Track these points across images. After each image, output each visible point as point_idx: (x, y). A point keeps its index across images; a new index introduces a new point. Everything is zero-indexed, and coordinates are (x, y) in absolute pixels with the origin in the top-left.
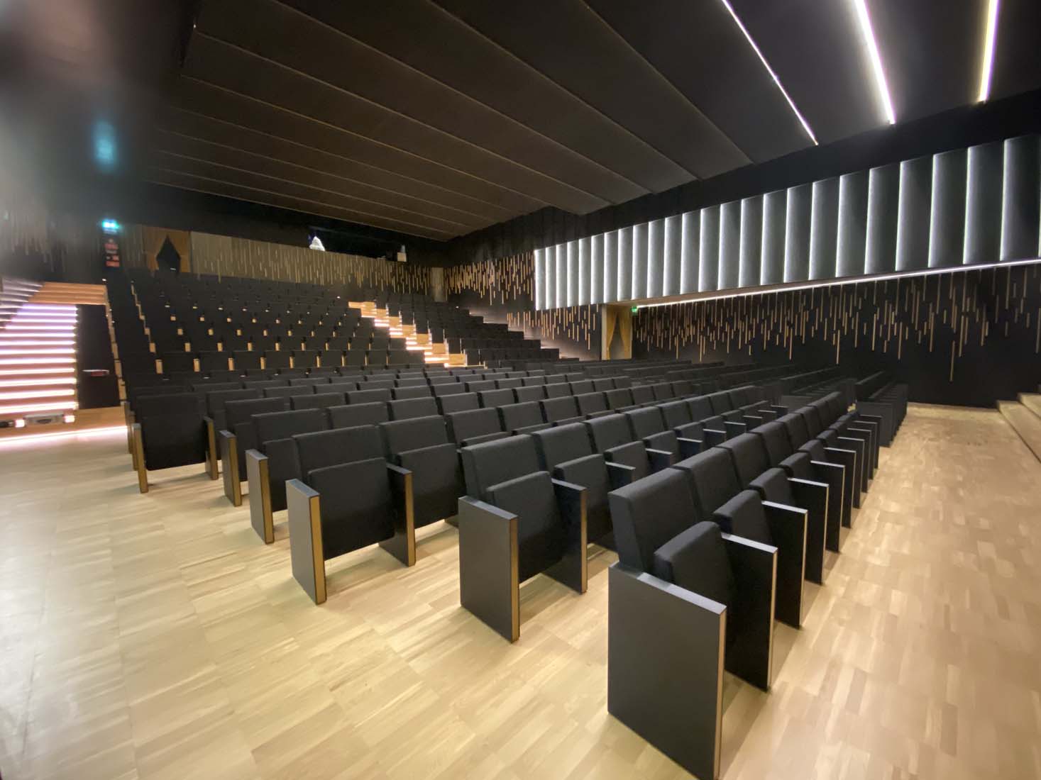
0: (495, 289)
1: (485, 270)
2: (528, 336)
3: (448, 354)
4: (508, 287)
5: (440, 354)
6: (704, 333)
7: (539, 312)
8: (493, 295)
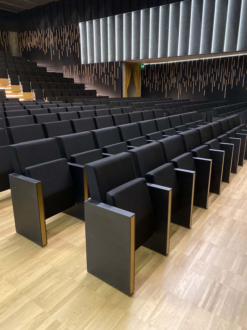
0: (54, 48)
1: (46, 35)
2: (77, 81)
3: (22, 92)
4: (62, 47)
5: (17, 92)
6: (181, 82)
7: (84, 65)
8: (53, 53)
